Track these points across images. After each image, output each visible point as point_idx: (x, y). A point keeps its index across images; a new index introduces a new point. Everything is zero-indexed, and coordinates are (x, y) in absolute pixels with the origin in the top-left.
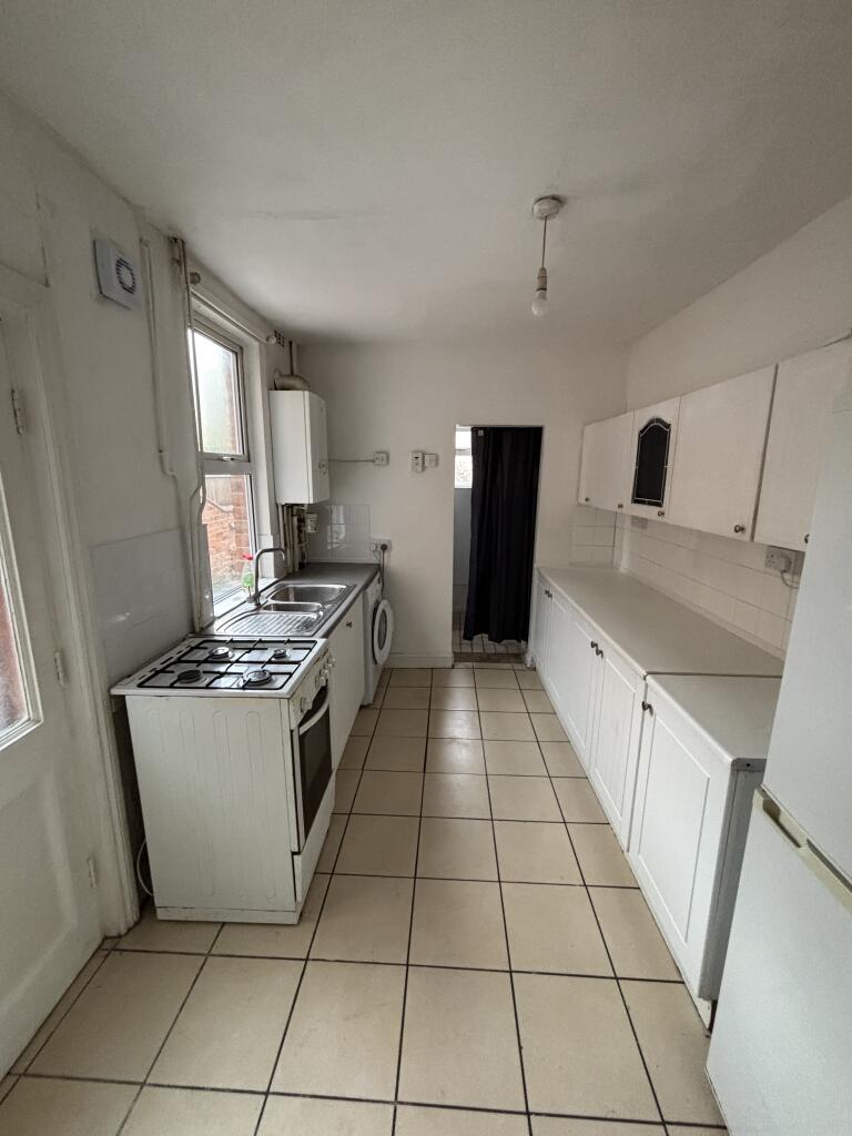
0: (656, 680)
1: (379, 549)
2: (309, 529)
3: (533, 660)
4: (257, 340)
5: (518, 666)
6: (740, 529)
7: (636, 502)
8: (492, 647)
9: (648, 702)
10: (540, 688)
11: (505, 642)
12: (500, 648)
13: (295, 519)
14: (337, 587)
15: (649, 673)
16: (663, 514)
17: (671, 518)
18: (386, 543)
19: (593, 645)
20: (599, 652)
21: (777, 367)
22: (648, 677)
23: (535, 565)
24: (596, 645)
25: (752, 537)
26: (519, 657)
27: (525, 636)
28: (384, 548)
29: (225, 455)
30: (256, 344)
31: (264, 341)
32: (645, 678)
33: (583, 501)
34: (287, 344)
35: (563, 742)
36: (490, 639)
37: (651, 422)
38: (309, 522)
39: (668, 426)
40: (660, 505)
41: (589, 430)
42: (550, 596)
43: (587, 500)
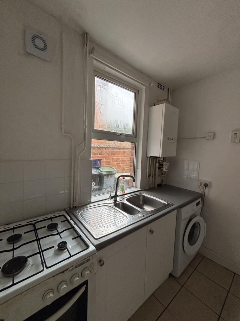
1: (203, 185)
2: (165, 169)
4: (145, 85)
13: (157, 164)
14: (163, 202)
18: (208, 183)
28: (206, 185)
29: (118, 133)
30: (144, 87)
31: (148, 86)
34: (166, 89)
38: (164, 166)
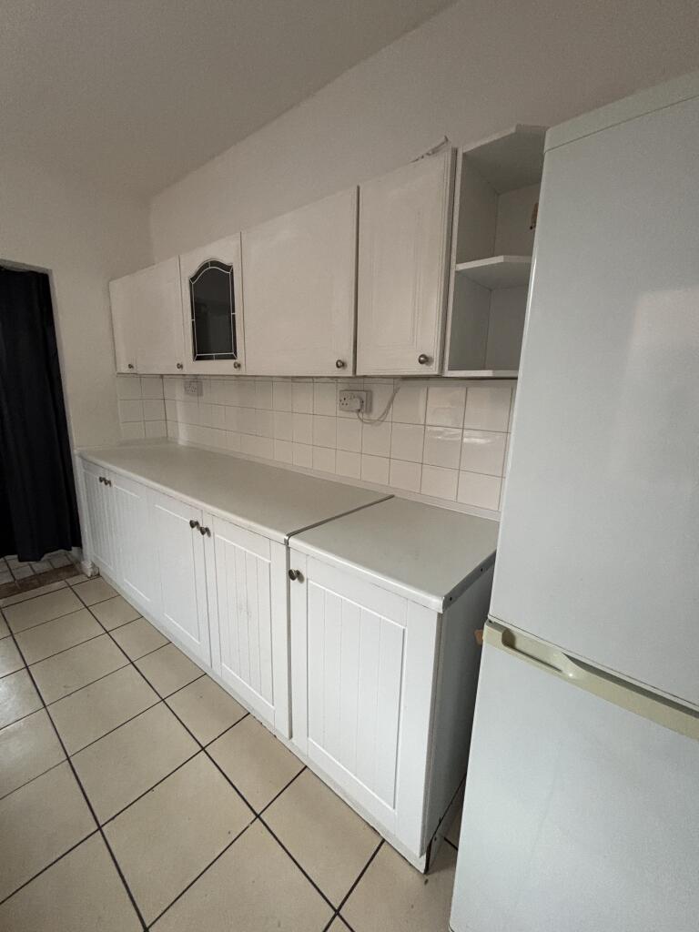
0: (302, 539)
3: (94, 566)
5: (72, 581)
6: (341, 365)
7: (199, 359)
8: (25, 570)
9: (294, 568)
10: (113, 596)
11: (46, 557)
12: (40, 566)
15: (290, 535)
16: (239, 366)
17: (249, 369)
19: (193, 524)
20: (205, 531)
21: (358, 188)
22: (292, 540)
23: (75, 451)
24: (197, 524)
25: (355, 371)
26: (73, 569)
27: (76, 540)
32: (287, 543)
33: (124, 369)
35: (164, 646)
36: (21, 560)
37: (206, 265)
39: (229, 268)
40: (233, 357)
41: (115, 285)
42: (108, 483)
43: (130, 366)
